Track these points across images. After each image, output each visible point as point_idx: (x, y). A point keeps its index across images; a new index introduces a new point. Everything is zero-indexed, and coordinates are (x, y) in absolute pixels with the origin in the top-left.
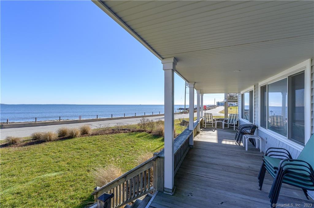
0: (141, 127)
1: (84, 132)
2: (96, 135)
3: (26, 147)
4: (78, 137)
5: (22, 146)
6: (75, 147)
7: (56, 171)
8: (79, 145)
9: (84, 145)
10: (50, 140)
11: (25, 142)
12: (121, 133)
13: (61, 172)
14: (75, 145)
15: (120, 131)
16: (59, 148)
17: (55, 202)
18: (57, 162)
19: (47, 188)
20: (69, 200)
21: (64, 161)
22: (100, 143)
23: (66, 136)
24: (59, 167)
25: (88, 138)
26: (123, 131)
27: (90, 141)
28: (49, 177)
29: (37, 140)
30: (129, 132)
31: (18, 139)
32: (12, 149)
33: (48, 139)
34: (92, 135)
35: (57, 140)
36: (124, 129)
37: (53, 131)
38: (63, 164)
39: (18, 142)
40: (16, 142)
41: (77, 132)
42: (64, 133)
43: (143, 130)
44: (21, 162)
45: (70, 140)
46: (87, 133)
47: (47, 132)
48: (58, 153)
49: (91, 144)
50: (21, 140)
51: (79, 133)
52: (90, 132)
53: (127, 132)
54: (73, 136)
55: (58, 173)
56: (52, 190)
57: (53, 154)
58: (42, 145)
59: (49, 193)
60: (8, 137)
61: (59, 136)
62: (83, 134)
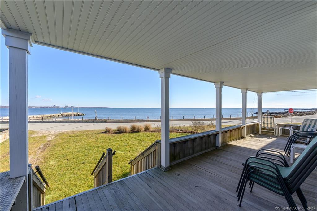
0: (192, 129)
1: (147, 129)
2: (154, 132)
3: (113, 135)
4: (142, 132)
5: (112, 134)
6: (138, 138)
7: (123, 151)
8: (141, 138)
9: (144, 138)
10: (126, 132)
11: (114, 132)
12: (174, 133)
13: (125, 152)
14: (139, 137)
15: (174, 131)
16: (129, 138)
17: (117, 167)
18: (125, 146)
19: (116, 159)
20: (124, 167)
21: (129, 146)
22: (155, 138)
23: (135, 130)
24: (126, 148)
25: (148, 133)
26: (176, 131)
27: (148, 135)
28: (119, 153)
29: (120, 131)
30: (181, 132)
31: (110, 129)
32: (108, 135)
33: (125, 131)
34: (152, 132)
35: (130, 132)
36: (178, 129)
37: (128, 126)
38: (128, 148)
39: (110, 131)
40: (109, 131)
41: (142, 128)
42: (134, 128)
43: (195, 131)
44: (109, 143)
45: (136, 133)
46: (148, 130)
47: (124, 126)
48: (128, 141)
49: (149, 138)
50: (112, 130)
51: (143, 129)
52: (151, 130)
53: (179, 132)
54: (139, 130)
55: (124, 152)
56: (118, 160)
57: (125, 141)
58: (121, 135)
59: (116, 161)
60: (106, 127)
61: (131, 130)
62: (146, 130)
